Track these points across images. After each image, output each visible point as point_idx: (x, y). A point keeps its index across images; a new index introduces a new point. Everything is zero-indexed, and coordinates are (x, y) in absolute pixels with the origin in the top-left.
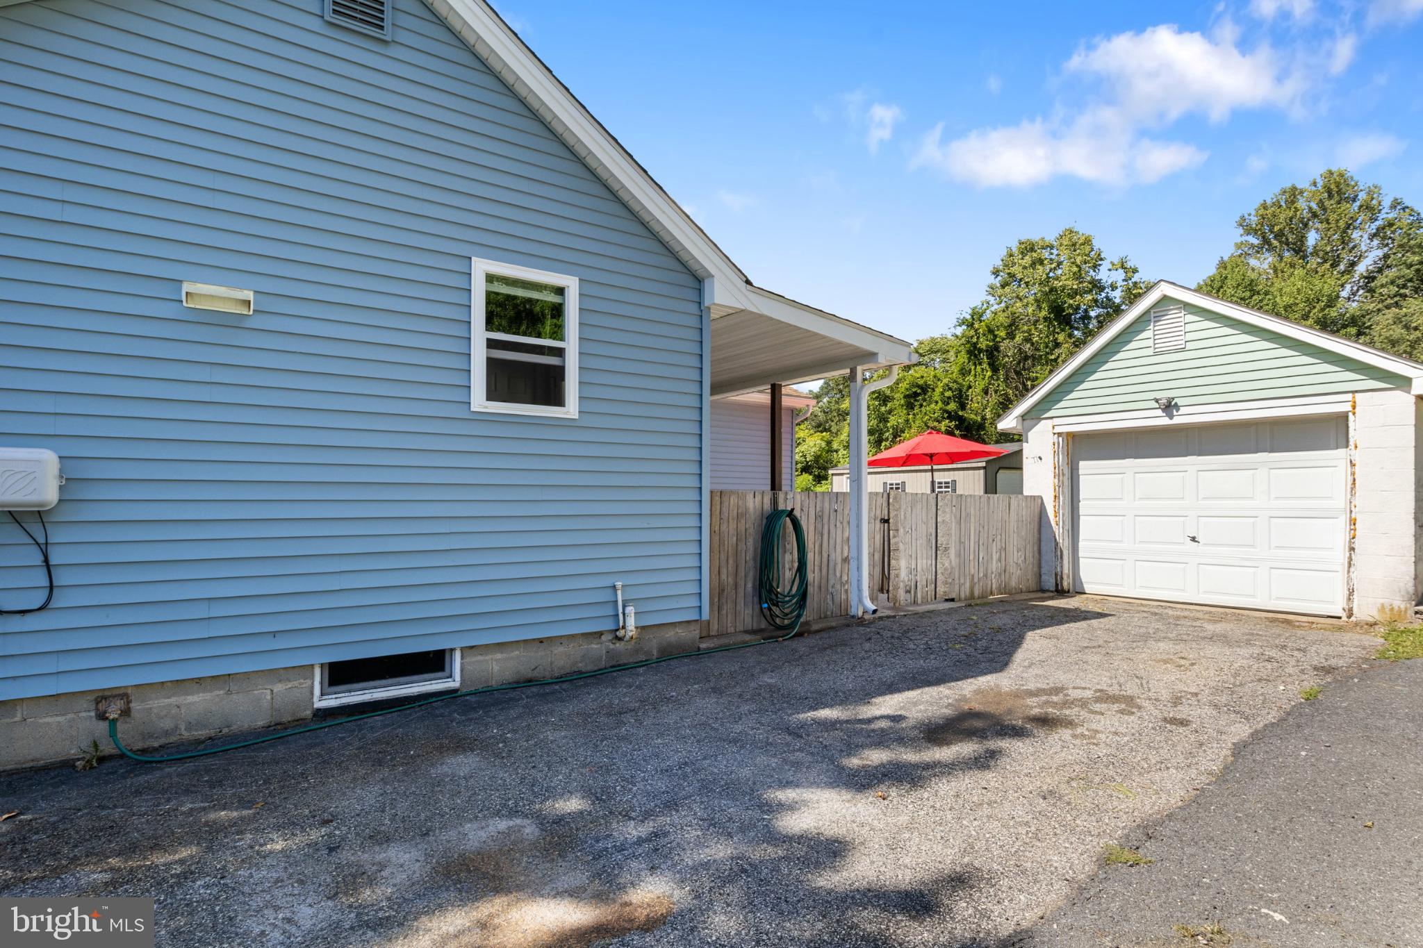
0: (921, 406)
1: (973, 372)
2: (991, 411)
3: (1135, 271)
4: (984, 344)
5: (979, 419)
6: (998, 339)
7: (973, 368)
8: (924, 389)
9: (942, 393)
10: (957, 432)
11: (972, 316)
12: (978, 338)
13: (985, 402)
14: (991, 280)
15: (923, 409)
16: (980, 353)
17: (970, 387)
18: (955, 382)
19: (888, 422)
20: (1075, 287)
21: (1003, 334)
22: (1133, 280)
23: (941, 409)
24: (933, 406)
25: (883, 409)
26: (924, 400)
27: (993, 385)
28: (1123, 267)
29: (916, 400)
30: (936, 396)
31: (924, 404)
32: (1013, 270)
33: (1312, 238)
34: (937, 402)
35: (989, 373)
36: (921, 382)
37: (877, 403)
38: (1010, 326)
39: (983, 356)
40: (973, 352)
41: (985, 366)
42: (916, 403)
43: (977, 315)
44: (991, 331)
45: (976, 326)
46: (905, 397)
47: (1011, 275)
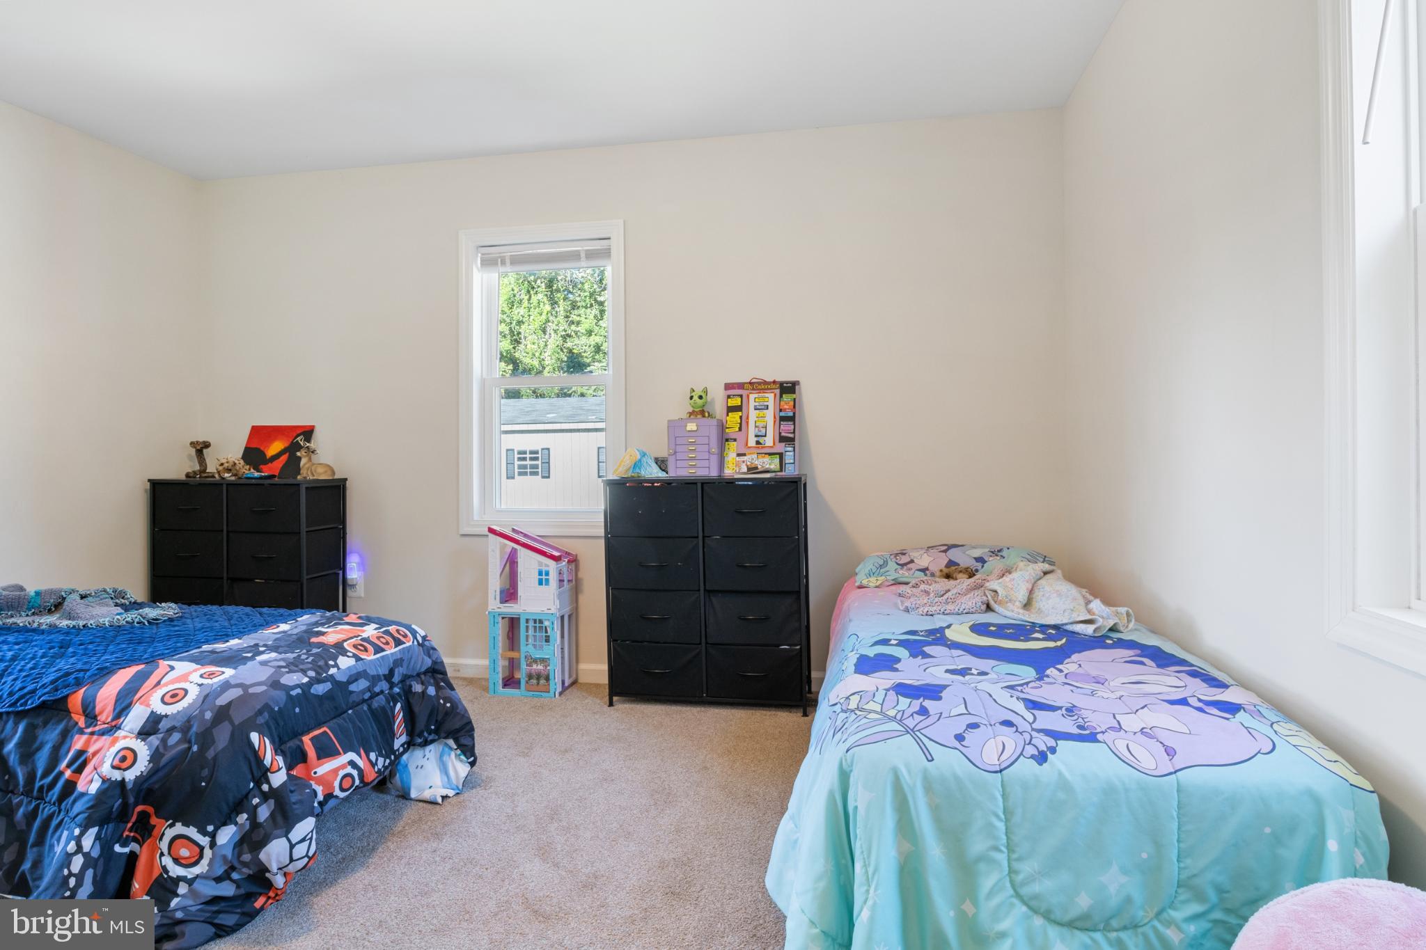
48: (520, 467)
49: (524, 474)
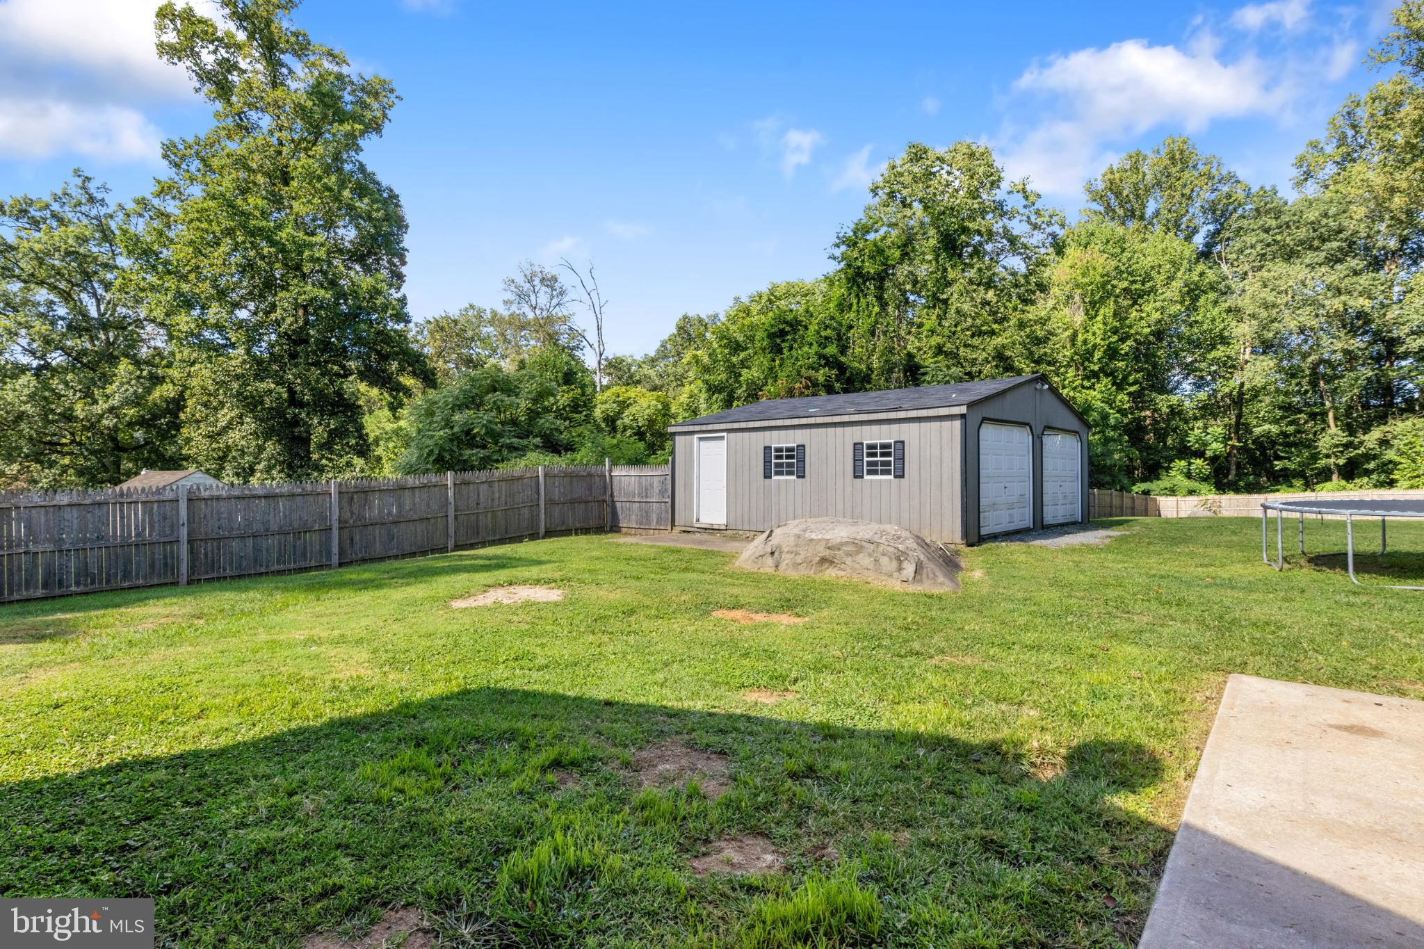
0: (791, 348)
1: (855, 307)
2: (880, 357)
3: (1038, 196)
4: (870, 268)
5: (863, 367)
6: (890, 262)
7: (855, 301)
8: (795, 325)
9: (818, 332)
10: (837, 385)
11: (855, 233)
12: (863, 261)
13: (871, 347)
14: (868, 198)
15: (794, 352)
16: (864, 283)
17: (851, 327)
18: (832, 318)
19: (741, 376)
20: (975, 207)
21: (895, 256)
23: (816, 353)
24: (806, 349)
25: (734, 359)
26: (795, 340)
27: (882, 324)
28: (1023, 190)
29: (783, 341)
30: (810, 336)
31: (795, 346)
32: (896, 187)
33: (1152, 206)
34: (811, 344)
35: (877, 309)
36: (789, 317)
37: (727, 352)
38: (905, 245)
39: (871, 286)
40: (856, 278)
41: (870, 299)
42: (784, 345)
43: (862, 230)
44: (880, 251)
45: (861, 245)
46: (769, 336)
47: (892, 194)
48: (777, 465)
49: (781, 473)
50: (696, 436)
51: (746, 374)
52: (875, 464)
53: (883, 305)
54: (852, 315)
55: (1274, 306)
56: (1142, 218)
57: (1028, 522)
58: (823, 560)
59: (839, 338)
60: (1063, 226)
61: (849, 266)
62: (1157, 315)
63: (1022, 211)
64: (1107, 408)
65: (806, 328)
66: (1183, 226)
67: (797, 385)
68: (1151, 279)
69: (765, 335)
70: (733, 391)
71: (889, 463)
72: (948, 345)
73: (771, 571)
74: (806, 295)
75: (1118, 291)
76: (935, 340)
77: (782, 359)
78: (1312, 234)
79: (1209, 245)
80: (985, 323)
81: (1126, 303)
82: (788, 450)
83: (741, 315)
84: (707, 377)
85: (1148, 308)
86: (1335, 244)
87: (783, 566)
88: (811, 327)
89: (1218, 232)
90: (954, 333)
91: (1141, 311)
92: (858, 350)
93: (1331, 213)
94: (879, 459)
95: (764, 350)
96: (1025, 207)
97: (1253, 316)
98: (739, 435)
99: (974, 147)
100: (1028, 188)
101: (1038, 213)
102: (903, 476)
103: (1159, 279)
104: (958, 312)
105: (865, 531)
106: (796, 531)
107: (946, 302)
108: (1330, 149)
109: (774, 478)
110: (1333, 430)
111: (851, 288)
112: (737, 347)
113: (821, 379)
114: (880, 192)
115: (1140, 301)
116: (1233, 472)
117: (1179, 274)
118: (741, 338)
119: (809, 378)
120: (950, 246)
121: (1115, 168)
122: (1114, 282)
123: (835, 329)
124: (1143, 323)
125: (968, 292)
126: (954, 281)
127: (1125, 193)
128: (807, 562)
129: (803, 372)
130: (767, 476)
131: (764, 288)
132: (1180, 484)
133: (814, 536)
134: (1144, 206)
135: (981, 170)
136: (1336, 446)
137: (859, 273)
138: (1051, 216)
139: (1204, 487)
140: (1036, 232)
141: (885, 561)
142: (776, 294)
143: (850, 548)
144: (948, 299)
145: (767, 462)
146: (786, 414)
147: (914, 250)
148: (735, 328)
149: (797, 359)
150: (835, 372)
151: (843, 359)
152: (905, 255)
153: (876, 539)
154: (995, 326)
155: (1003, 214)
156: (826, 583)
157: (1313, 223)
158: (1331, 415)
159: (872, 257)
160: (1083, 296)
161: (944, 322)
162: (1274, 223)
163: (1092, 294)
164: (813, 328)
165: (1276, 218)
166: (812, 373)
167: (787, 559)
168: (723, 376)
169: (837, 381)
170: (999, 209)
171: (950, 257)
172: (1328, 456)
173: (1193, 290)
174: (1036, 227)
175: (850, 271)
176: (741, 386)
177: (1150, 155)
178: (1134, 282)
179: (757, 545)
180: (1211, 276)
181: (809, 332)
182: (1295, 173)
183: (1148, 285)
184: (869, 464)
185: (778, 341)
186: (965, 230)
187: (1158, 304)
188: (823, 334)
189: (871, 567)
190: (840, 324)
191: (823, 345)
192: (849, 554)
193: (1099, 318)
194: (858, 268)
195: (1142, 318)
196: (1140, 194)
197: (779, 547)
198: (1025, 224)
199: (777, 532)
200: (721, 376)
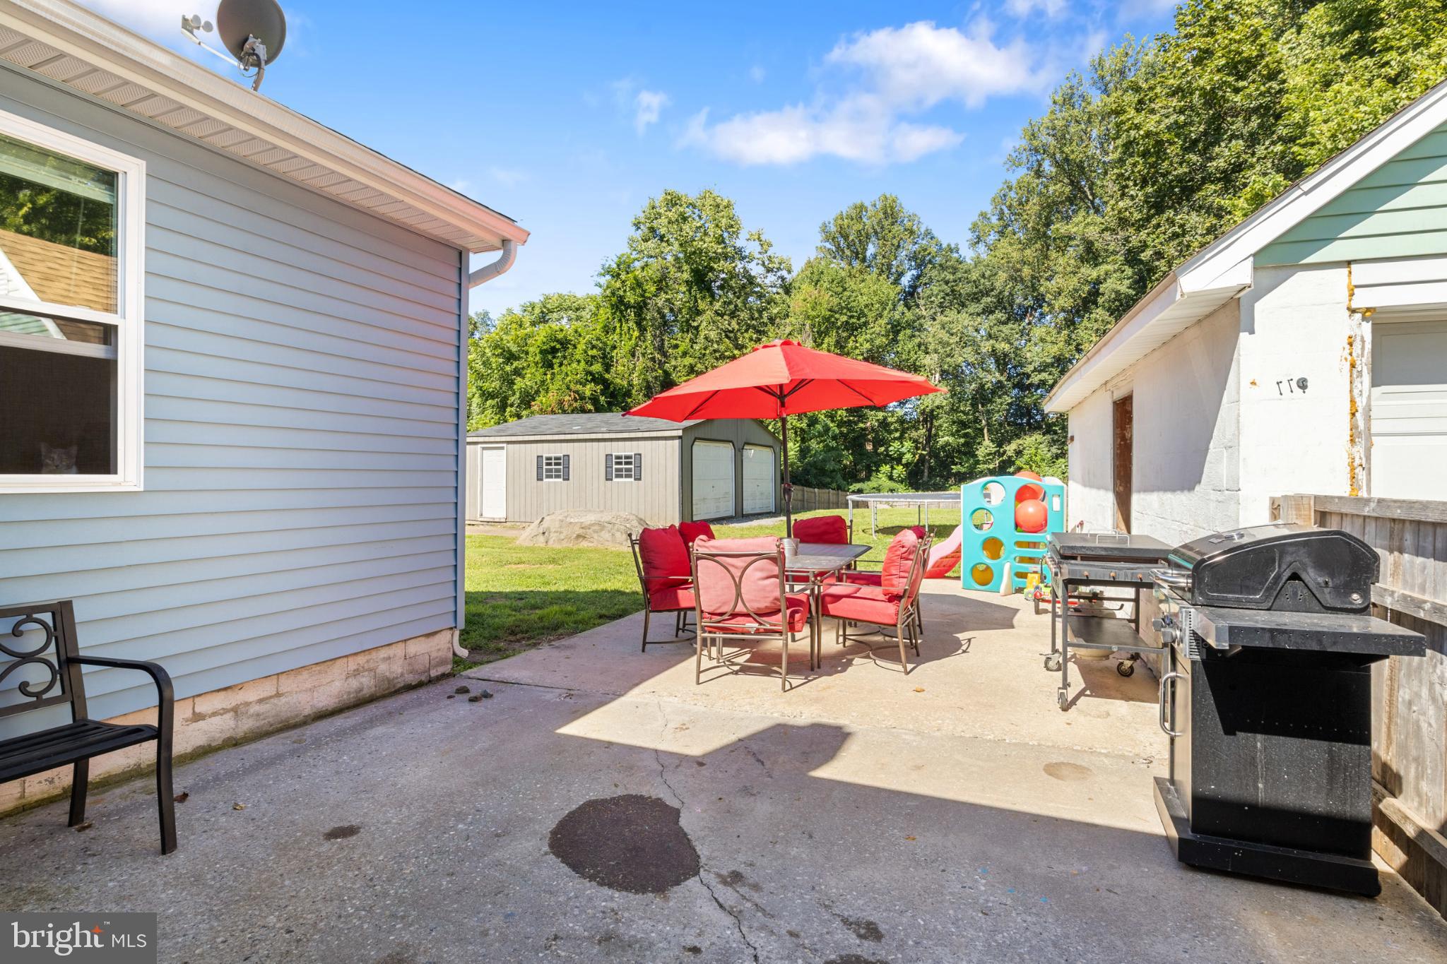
0: (561, 364)
1: (618, 330)
2: (640, 375)
3: (770, 245)
4: (631, 298)
5: (625, 383)
6: (647, 295)
7: (618, 325)
8: (565, 343)
9: (585, 351)
10: (602, 399)
11: (618, 266)
12: (625, 291)
13: (631, 366)
14: (632, 231)
15: (564, 368)
16: (626, 310)
17: (614, 347)
18: (598, 339)
19: (514, 384)
20: (720, 251)
21: (652, 288)
22: (768, 254)
23: (584, 370)
24: (574, 365)
25: (508, 368)
26: (565, 357)
27: (641, 347)
28: (759, 239)
29: (554, 357)
30: (578, 354)
31: (565, 362)
32: (655, 224)
33: (871, 250)
34: (579, 362)
35: (636, 334)
36: (560, 336)
37: (501, 360)
38: (660, 281)
39: (632, 313)
40: (619, 305)
41: (631, 324)
42: (554, 361)
43: (624, 265)
44: (639, 285)
45: (623, 277)
46: (541, 352)
47: (652, 230)
48: (547, 470)
49: (550, 477)
50: (480, 446)
51: (519, 383)
52: (621, 470)
53: (642, 330)
54: (616, 337)
55: (949, 344)
56: (864, 260)
57: (731, 511)
58: (579, 536)
59: (604, 357)
60: (789, 272)
61: (613, 294)
62: (867, 346)
63: (757, 255)
64: (829, 422)
65: (575, 347)
66: (894, 270)
67: (567, 398)
68: (865, 316)
69: (538, 351)
70: (506, 398)
71: (630, 470)
72: (699, 365)
73: (543, 545)
74: (577, 309)
75: (839, 324)
76: (688, 361)
77: (553, 374)
78: (975, 290)
79: (914, 287)
80: (727, 349)
81: (845, 334)
82: (557, 458)
83: (514, 326)
84: (480, 383)
85: (860, 340)
86: (989, 299)
87: (551, 542)
88: (579, 346)
89: (918, 277)
90: (704, 355)
91: (856, 342)
92: (620, 368)
93: (987, 274)
94: (623, 466)
95: (536, 363)
96: (760, 253)
97: (936, 351)
98: (517, 446)
99: (718, 200)
100: (763, 238)
101: (770, 258)
102: (640, 479)
103: (871, 316)
104: (706, 338)
105: (606, 517)
106: (560, 518)
107: (697, 328)
108: (994, 220)
109: (545, 480)
110: (987, 442)
111: (615, 313)
112: (510, 357)
113: (588, 393)
114: (642, 227)
115: (855, 333)
116: (926, 474)
117: (886, 313)
118: (514, 349)
119: (576, 392)
120: (701, 280)
121: (844, 214)
122: (837, 316)
123: (600, 349)
124: (857, 351)
125: (714, 322)
126: (704, 311)
127: (851, 238)
128: (568, 538)
129: (572, 386)
130: (540, 479)
131: (537, 298)
132: (885, 484)
133: (572, 520)
134: (865, 250)
135: (724, 221)
136: (989, 454)
137: (621, 300)
138: (780, 264)
139: (900, 487)
140: (769, 275)
141: (618, 535)
142: (549, 306)
143: (596, 528)
144: (698, 326)
145: (539, 467)
146: (555, 430)
147: (667, 286)
148: (509, 338)
149: (567, 375)
150: (599, 387)
151: (607, 376)
152: (660, 289)
153: (613, 521)
154: (736, 352)
155: (743, 258)
156: (579, 550)
157: (975, 281)
158: (985, 431)
159: (632, 289)
160: (813, 326)
161: (695, 346)
162: (951, 277)
163: (819, 325)
164: (581, 347)
165: (954, 274)
166: (579, 387)
167: (554, 536)
168: (497, 384)
169: (602, 395)
170: (740, 254)
171: (701, 290)
172: (985, 463)
173: (896, 326)
174: (769, 270)
175: (614, 299)
176: (514, 394)
177: (870, 208)
178: (852, 317)
179: (532, 529)
180: (909, 315)
181: (577, 351)
182: (970, 235)
183: (863, 320)
184: (617, 470)
185: (550, 357)
186: (712, 269)
187: (868, 336)
188: (590, 353)
189: (610, 539)
190: (605, 344)
191: (590, 364)
192: (595, 532)
193: (825, 346)
194: (621, 297)
195: (856, 348)
196: (864, 238)
197: (548, 529)
198: (760, 266)
199: (547, 518)
200: (493, 385)
